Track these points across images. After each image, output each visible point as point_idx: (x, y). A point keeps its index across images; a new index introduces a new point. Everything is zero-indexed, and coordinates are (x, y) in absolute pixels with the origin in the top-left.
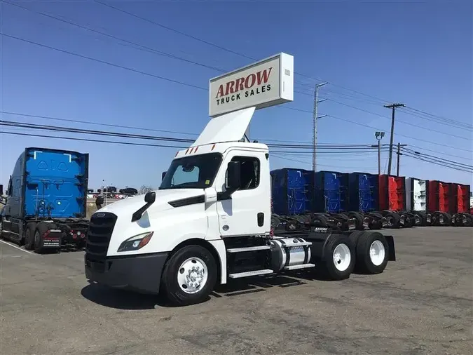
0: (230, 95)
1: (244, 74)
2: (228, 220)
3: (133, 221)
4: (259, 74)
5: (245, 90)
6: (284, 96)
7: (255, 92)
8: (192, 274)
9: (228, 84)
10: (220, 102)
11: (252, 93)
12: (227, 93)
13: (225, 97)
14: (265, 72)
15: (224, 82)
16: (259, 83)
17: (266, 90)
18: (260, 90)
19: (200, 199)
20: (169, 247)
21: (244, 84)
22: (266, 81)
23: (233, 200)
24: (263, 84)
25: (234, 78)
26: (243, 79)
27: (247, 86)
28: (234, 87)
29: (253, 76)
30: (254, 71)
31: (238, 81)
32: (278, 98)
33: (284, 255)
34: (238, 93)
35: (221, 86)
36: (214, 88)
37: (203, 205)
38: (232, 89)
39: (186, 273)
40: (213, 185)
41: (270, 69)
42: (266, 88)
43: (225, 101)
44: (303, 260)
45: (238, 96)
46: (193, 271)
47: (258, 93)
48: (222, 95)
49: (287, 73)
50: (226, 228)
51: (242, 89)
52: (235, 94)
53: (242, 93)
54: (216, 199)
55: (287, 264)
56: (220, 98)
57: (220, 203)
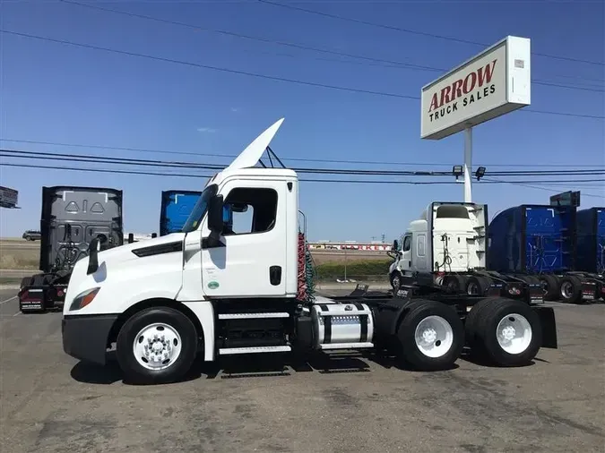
0: (445, 106)
1: (461, 75)
2: (217, 274)
3: (88, 273)
4: (480, 71)
5: (464, 96)
6: (513, 99)
7: (475, 97)
8: (155, 346)
9: (443, 91)
10: (434, 117)
11: (472, 100)
12: (442, 104)
13: (439, 110)
14: (488, 66)
15: (437, 89)
16: (480, 84)
17: (488, 93)
18: (482, 94)
19: (177, 247)
20: (120, 308)
21: (461, 88)
22: (488, 81)
23: (227, 247)
24: (485, 85)
25: (449, 81)
26: (460, 81)
27: (465, 92)
28: (450, 95)
29: (473, 74)
30: (474, 68)
31: (454, 85)
32: (504, 102)
33: (321, 328)
34: (454, 102)
35: (435, 95)
36: (426, 98)
37: (180, 255)
38: (447, 97)
39: (145, 342)
40: (199, 228)
41: (495, 62)
42: (489, 90)
43: (439, 115)
44: (358, 336)
45: (455, 107)
46: (154, 341)
47: (479, 98)
48: (436, 107)
49: (519, 63)
50: (214, 285)
51: (459, 95)
52: (451, 104)
53: (459, 101)
54: (199, 246)
55: (328, 340)
56: (433, 112)
57: (206, 253)
